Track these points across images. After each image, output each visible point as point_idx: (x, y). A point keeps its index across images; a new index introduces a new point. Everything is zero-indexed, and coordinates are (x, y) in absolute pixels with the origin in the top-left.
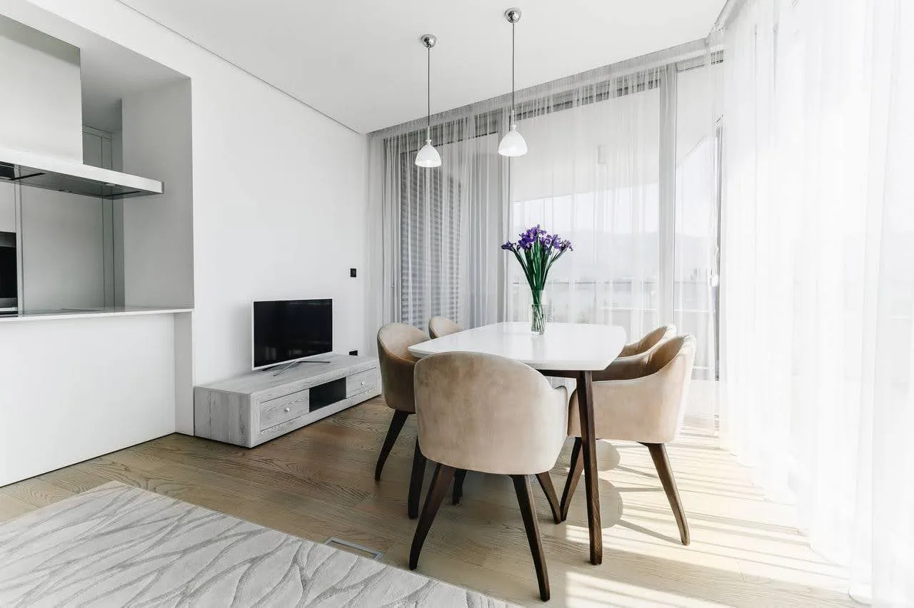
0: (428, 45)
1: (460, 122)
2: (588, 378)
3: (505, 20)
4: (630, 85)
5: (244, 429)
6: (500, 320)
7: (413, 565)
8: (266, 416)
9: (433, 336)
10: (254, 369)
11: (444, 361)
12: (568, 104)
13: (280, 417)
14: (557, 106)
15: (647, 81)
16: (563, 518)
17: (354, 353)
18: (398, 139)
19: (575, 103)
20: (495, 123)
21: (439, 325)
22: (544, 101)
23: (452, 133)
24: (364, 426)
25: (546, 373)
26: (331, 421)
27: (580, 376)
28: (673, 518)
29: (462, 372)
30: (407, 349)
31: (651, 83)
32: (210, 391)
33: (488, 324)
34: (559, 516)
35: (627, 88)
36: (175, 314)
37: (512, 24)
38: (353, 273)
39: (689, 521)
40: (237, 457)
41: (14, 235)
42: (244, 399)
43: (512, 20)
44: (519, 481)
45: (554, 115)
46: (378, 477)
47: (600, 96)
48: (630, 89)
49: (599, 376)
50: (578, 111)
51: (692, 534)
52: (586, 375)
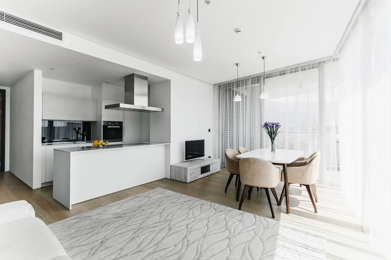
0: (237, 65)
1: (246, 80)
2: (286, 166)
3: (262, 59)
4: (306, 68)
5: (186, 177)
6: (261, 147)
7: (240, 209)
8: (191, 174)
9: (240, 153)
10: (185, 161)
11: (247, 160)
12: (284, 74)
13: (194, 175)
14: (280, 75)
15: (312, 67)
16: (280, 205)
17: (210, 157)
18: (224, 85)
19: (287, 74)
20: (258, 80)
21: (241, 149)
22: (276, 73)
23: (243, 83)
24: (217, 180)
25: (274, 164)
26: (207, 178)
27: (283, 165)
28: (313, 206)
29: (252, 163)
30: (235, 157)
31: (313, 67)
32: (176, 166)
33: (256, 149)
34: (279, 203)
35: (305, 69)
36: (165, 145)
37: (263, 60)
38: (209, 130)
39: (317, 207)
40: (184, 184)
41: (122, 122)
42: (186, 169)
43: (264, 59)
44: (266, 189)
45: (279, 77)
46: (226, 192)
47: (295, 71)
48: (306, 69)
49: (289, 165)
50: (288, 76)
51: (318, 210)
52: (285, 164)
